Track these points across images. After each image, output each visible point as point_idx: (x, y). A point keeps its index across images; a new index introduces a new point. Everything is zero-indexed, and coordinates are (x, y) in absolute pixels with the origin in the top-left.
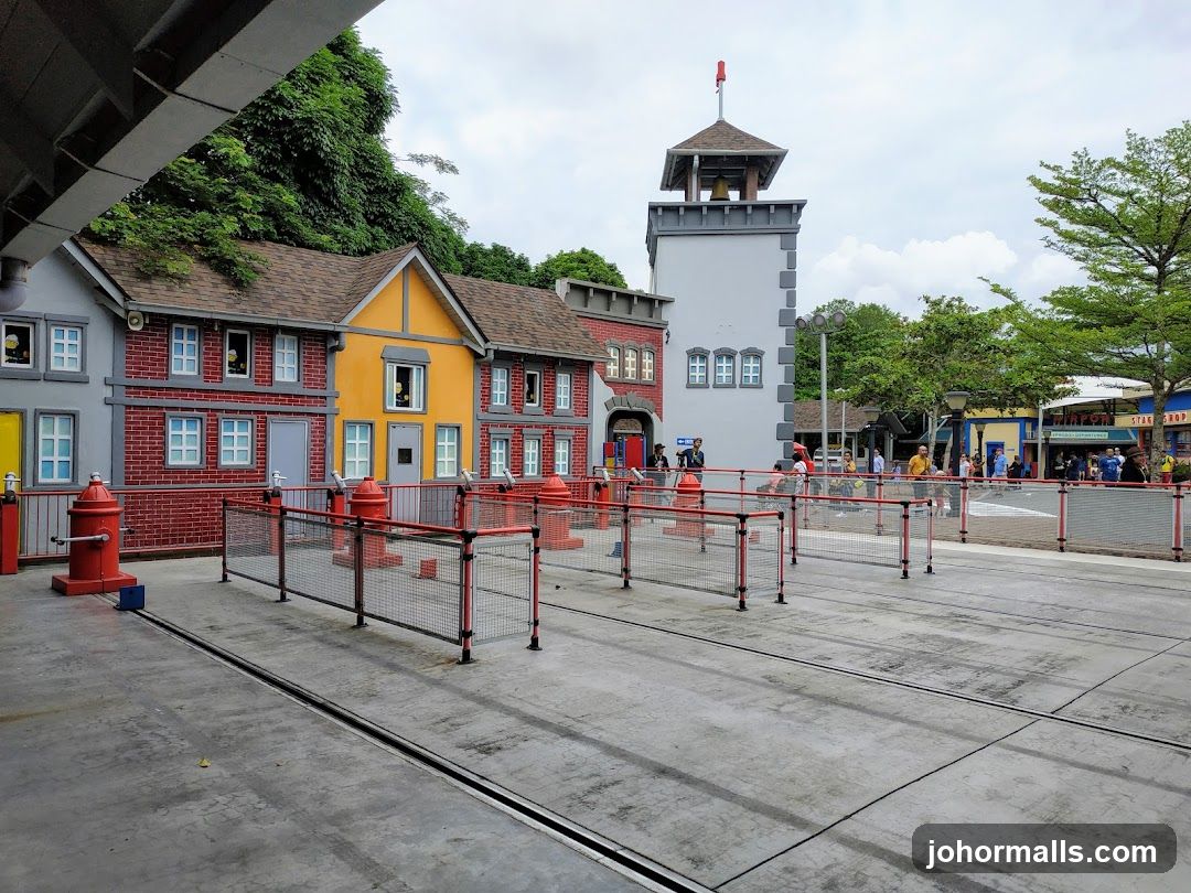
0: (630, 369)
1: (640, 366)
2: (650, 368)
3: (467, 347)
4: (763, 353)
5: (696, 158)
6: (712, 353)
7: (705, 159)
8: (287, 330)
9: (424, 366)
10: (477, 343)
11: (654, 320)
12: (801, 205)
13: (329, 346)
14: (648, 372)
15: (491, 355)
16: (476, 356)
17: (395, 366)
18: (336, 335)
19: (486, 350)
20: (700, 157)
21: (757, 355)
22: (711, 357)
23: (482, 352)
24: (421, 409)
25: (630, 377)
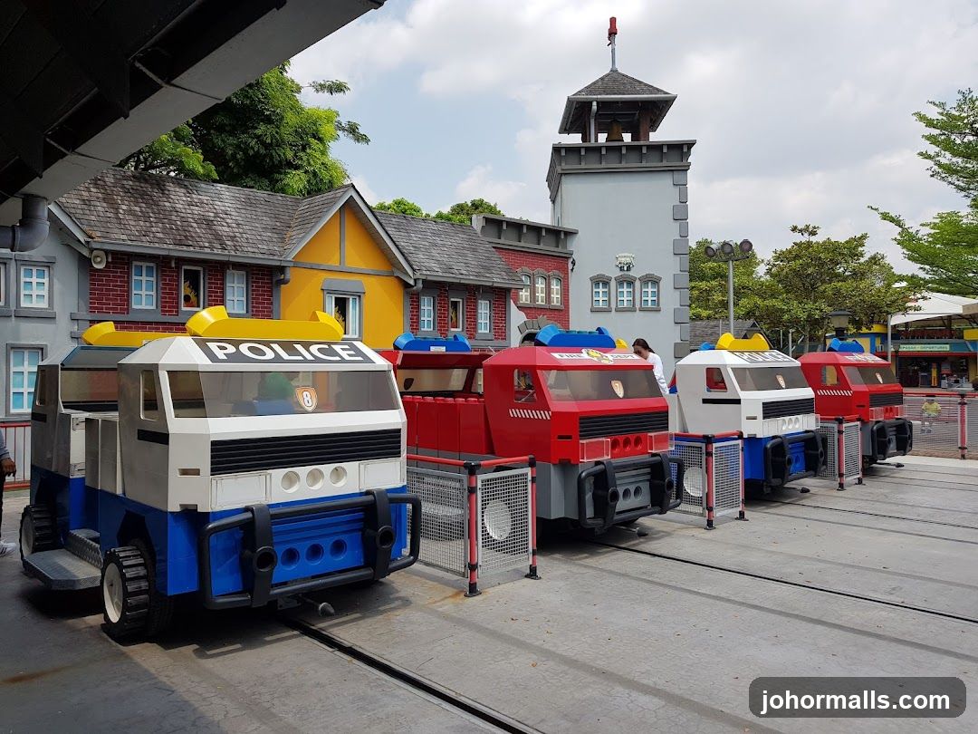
0: (540, 295)
1: (548, 291)
2: (557, 294)
3: (397, 277)
4: (660, 279)
5: (595, 103)
6: (613, 280)
7: (601, 104)
8: (238, 266)
9: (360, 296)
10: (407, 273)
11: (560, 249)
12: (690, 145)
13: (274, 280)
14: (556, 297)
15: (420, 285)
16: (406, 285)
17: (333, 297)
18: (282, 269)
19: (415, 280)
20: (598, 103)
21: (655, 281)
22: (613, 284)
23: (412, 282)
24: (356, 336)
25: (540, 303)
